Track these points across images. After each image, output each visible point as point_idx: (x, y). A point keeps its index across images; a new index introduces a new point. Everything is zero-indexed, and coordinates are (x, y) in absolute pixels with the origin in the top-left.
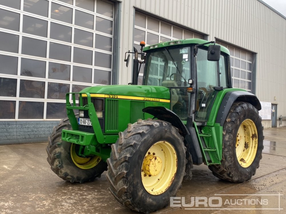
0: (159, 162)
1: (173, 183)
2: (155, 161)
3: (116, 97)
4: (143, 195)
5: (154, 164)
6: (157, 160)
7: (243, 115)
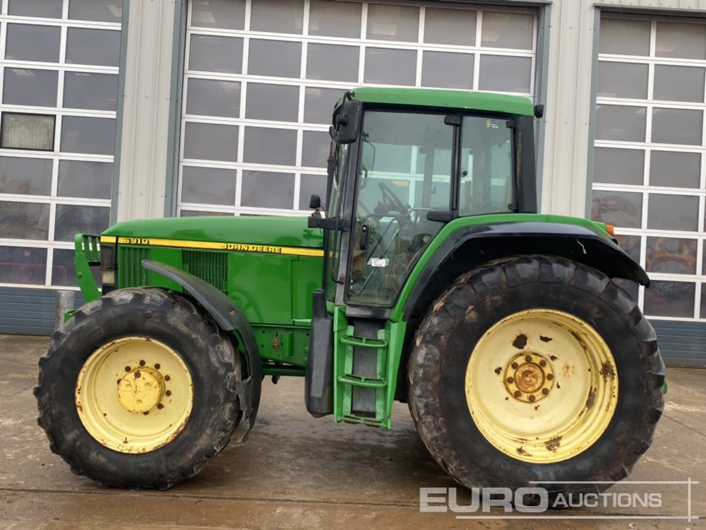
0: (148, 384)
1: (180, 438)
2: (135, 379)
3: (146, 242)
4: (78, 443)
5: (134, 386)
6: (141, 378)
7: (504, 295)
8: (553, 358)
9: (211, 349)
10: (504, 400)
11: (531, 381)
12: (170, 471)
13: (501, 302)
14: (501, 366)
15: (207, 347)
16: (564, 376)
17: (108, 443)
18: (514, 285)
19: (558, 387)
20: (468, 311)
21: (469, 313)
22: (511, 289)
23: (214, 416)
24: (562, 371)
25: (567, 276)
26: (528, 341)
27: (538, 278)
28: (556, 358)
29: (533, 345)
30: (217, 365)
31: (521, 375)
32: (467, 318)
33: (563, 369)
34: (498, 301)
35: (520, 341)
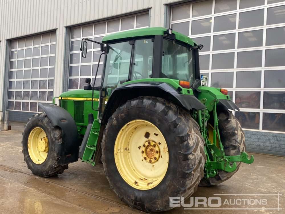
0: (43, 143)
1: (46, 161)
4: (27, 159)
5: (41, 143)
6: (42, 141)
7: (125, 114)
8: (160, 143)
9: (52, 132)
10: (142, 160)
11: (153, 153)
12: (44, 171)
13: (124, 116)
14: (141, 146)
15: (51, 132)
16: (164, 152)
17: (34, 160)
18: (128, 109)
19: (162, 157)
20: (114, 120)
21: (114, 121)
22: (127, 111)
23: (52, 155)
24: (163, 150)
25: (147, 104)
26: (150, 135)
27: (136, 106)
28: (160, 144)
29: (152, 137)
30: (53, 137)
31: (149, 151)
32: (113, 123)
33: (163, 149)
34: (123, 116)
35: (147, 135)
